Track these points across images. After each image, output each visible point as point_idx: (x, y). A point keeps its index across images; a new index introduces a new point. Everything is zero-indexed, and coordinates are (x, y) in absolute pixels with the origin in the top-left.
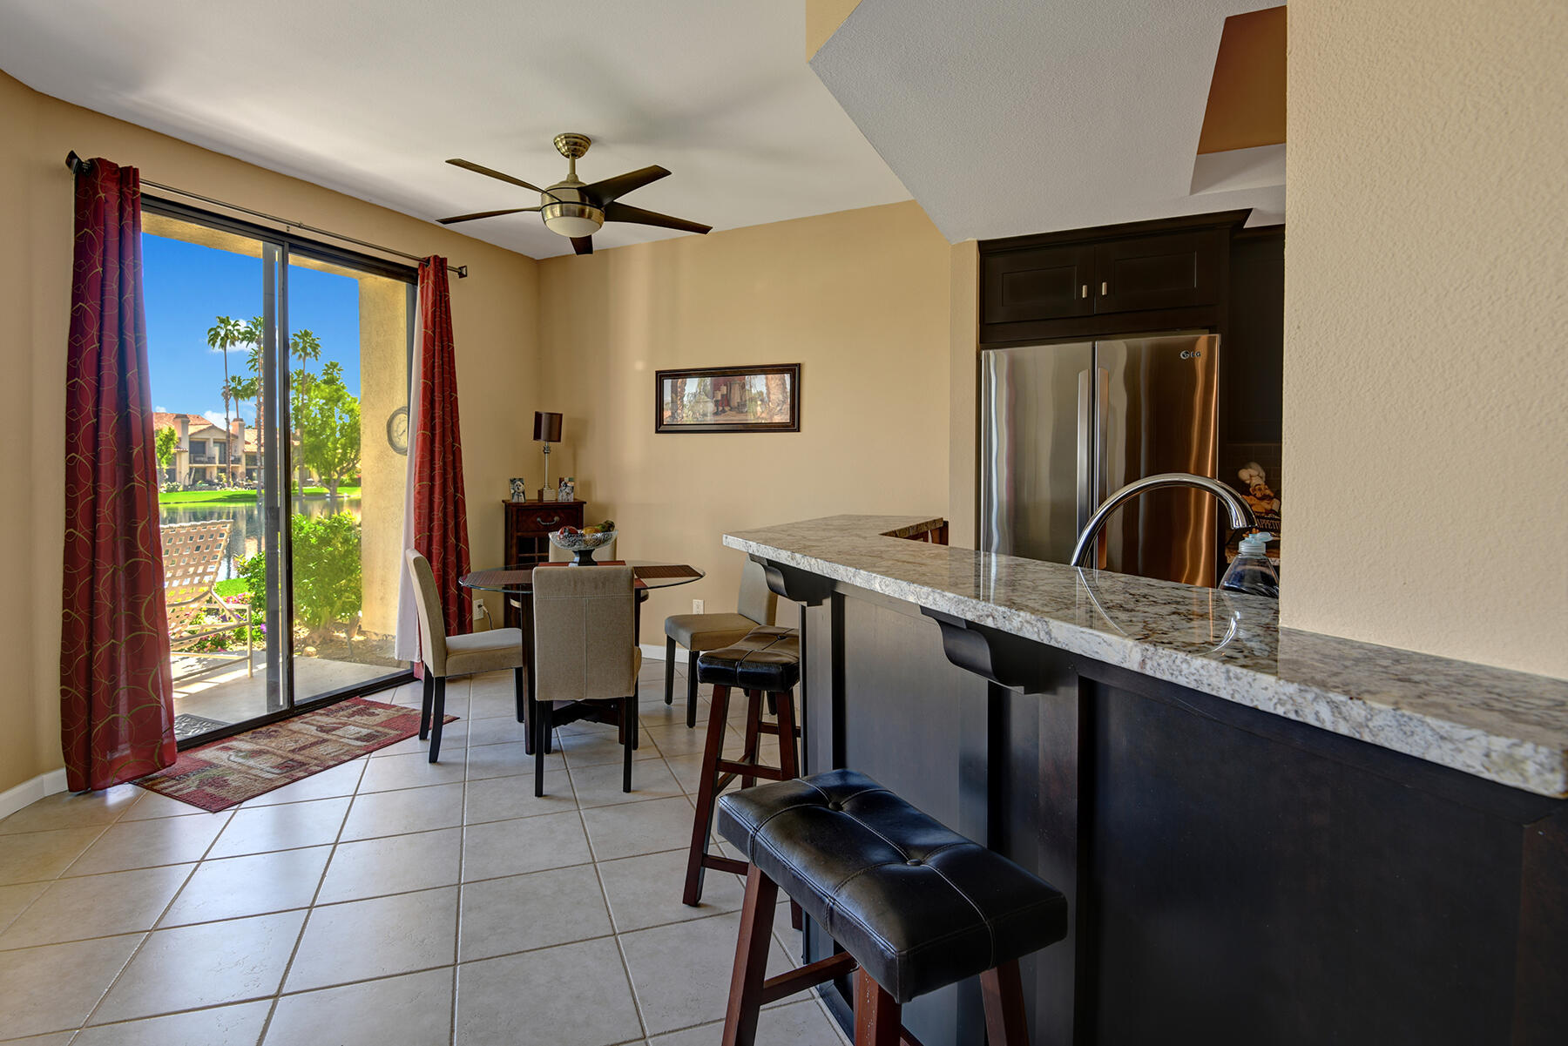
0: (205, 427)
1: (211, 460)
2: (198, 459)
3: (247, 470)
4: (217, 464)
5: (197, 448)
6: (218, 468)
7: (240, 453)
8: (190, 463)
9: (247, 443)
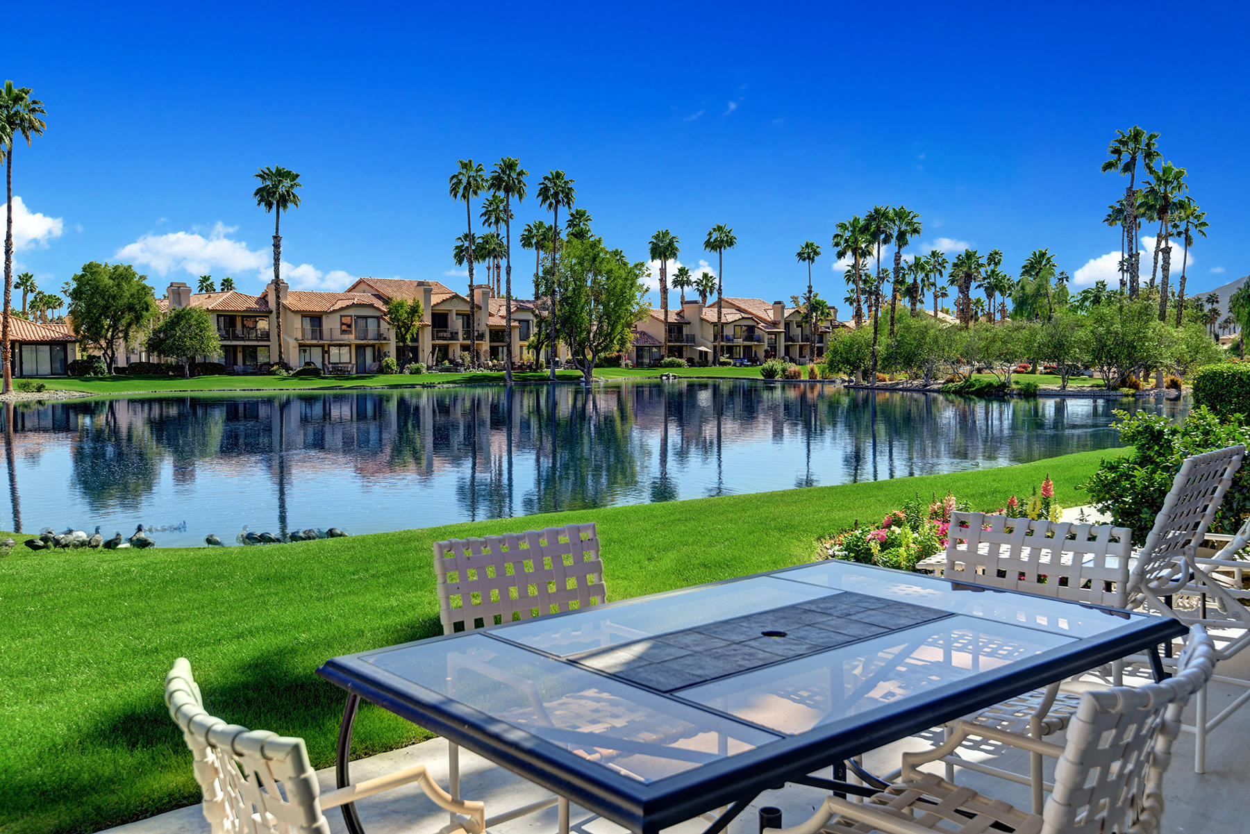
0: (448, 296)
1: (454, 336)
2: (441, 334)
3: (491, 347)
4: (461, 341)
5: (440, 320)
6: (461, 346)
7: (483, 328)
8: (433, 339)
9: (491, 315)
